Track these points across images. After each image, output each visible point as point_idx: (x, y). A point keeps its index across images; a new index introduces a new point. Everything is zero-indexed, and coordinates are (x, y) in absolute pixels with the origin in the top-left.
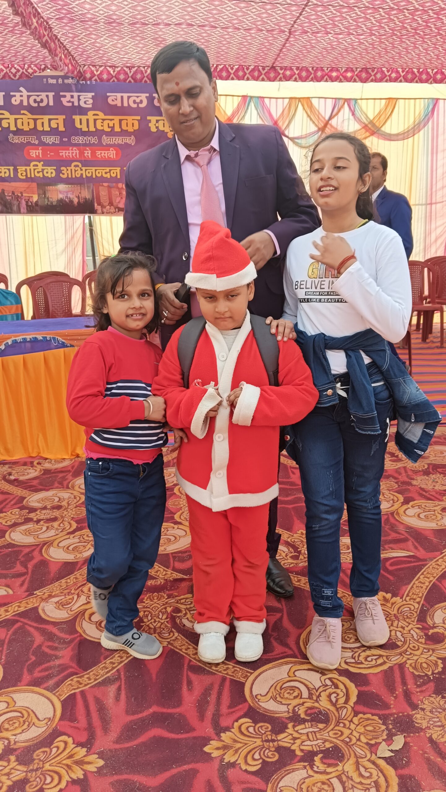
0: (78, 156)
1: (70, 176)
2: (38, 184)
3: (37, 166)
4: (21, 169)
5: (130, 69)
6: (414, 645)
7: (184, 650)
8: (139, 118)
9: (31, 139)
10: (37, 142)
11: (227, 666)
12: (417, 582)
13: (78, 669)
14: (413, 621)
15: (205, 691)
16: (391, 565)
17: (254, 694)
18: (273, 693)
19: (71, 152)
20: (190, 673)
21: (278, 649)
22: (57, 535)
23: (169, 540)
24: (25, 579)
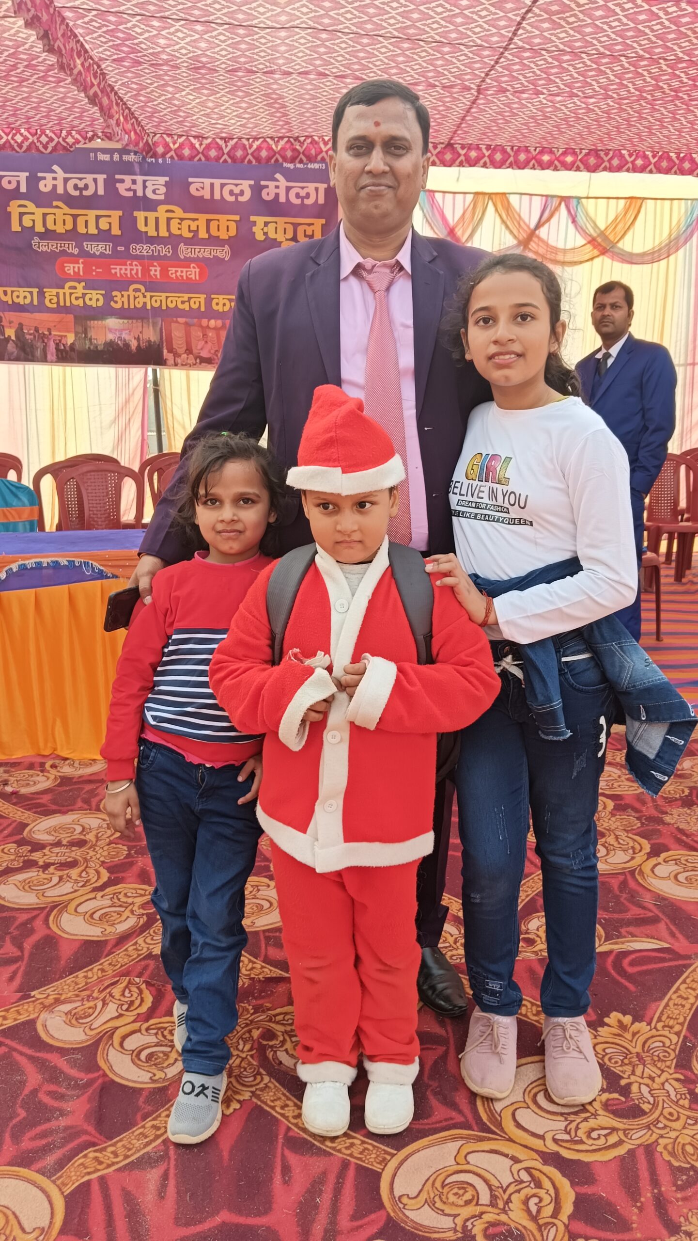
0: (140, 275)
1: (126, 306)
2: (75, 317)
3: (75, 288)
4: (50, 293)
5: (225, 142)
6: (671, 1110)
7: (278, 1109)
8: (237, 218)
9: (67, 246)
10: (76, 251)
11: (351, 1141)
12: (674, 997)
13: (97, 1135)
14: (669, 1067)
15: (313, 1186)
16: (632, 964)
17: (397, 1193)
18: (428, 1193)
19: (129, 267)
20: (287, 1152)
21: (440, 1112)
22: (76, 891)
23: (260, 908)
24: (18, 969)
